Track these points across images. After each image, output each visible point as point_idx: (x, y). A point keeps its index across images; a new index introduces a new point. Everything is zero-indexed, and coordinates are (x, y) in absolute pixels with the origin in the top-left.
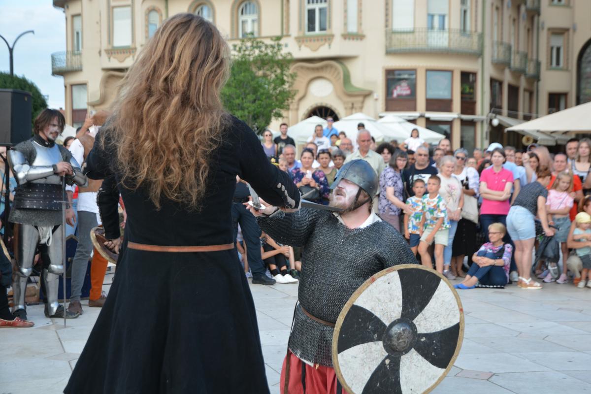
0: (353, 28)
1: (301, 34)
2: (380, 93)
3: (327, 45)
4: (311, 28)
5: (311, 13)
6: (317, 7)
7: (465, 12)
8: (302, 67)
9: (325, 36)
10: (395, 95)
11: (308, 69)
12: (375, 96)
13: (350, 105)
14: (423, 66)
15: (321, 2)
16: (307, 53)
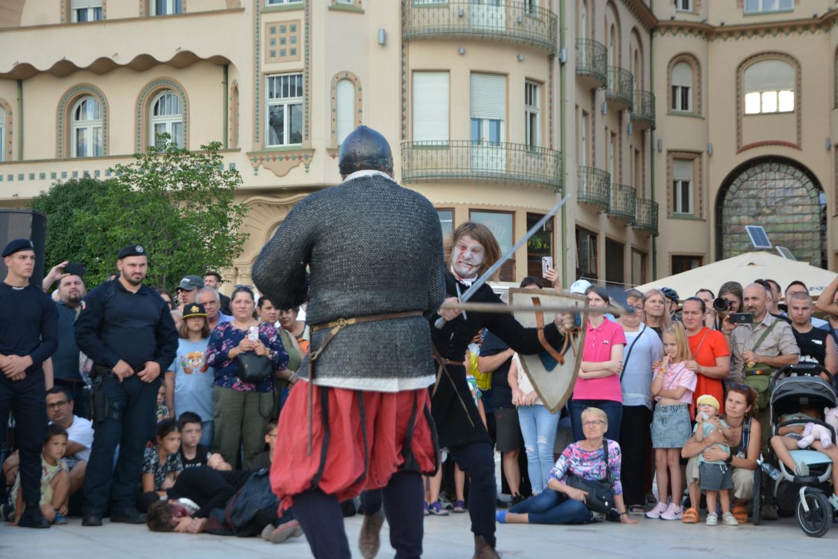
1: (259, 149)
3: (302, 165)
4: (276, 137)
5: (275, 111)
6: (285, 102)
7: (533, 115)
9: (299, 150)
11: (269, 206)
14: (464, 203)
15: (293, 95)
16: (267, 179)
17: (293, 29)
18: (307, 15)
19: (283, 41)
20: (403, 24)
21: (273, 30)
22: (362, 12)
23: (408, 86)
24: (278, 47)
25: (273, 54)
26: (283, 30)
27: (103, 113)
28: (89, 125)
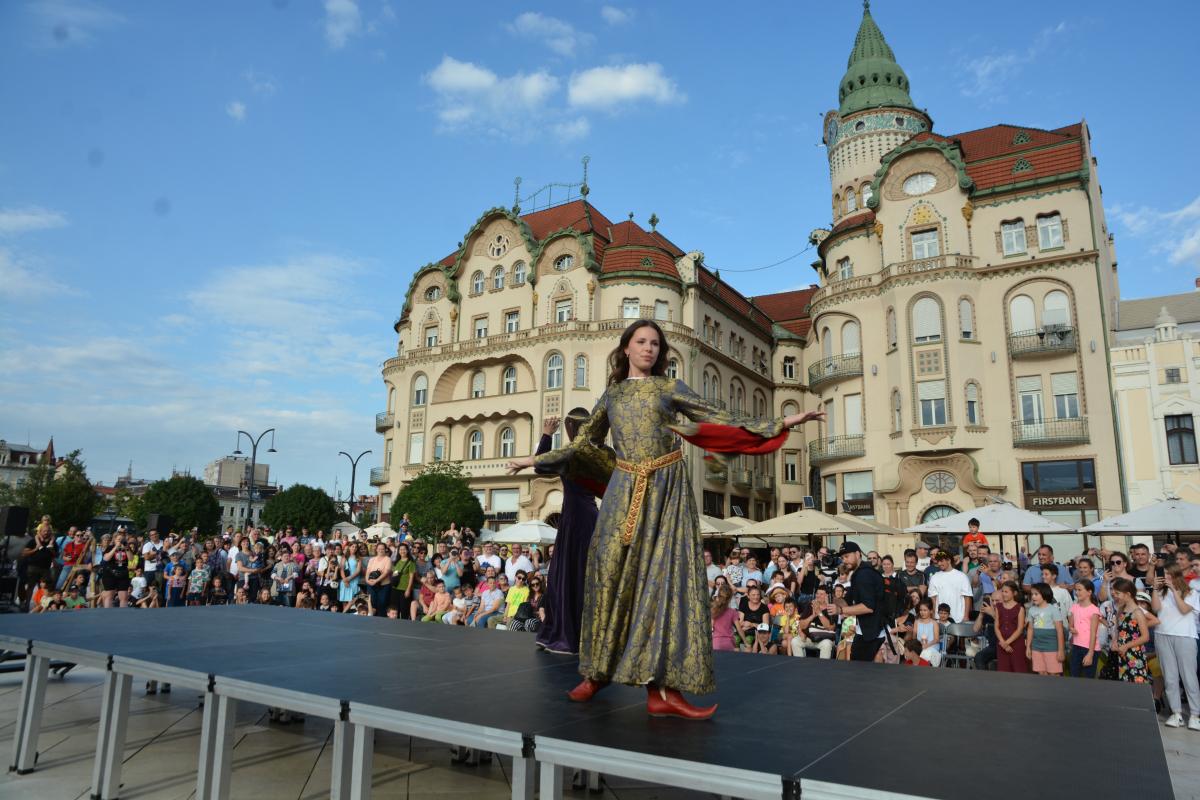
8: (542, 482)
17: (557, 399)
18: (563, 392)
19: (553, 405)
21: (548, 400)
22: (589, 390)
24: (551, 408)
25: (548, 411)
26: (553, 400)
27: (482, 439)
28: (477, 444)
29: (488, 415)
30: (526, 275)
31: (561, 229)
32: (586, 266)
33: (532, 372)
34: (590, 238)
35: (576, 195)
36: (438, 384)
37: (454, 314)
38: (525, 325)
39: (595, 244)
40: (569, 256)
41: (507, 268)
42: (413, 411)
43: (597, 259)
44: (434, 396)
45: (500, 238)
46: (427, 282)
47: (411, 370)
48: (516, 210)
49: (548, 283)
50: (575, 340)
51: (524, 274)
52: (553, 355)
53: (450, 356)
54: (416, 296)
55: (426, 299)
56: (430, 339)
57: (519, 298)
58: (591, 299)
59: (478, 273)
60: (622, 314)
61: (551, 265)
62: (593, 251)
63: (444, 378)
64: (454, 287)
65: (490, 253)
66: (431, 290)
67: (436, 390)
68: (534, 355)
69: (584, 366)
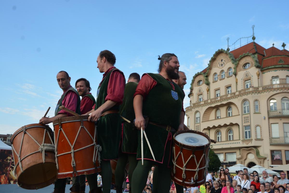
0: (259, 137)
1: (243, 140)
2: (269, 158)
3: (251, 142)
4: (246, 137)
5: (246, 132)
6: (248, 131)
8: (244, 150)
9: (250, 139)
10: (275, 159)
11: (246, 150)
12: (267, 159)
13: (260, 162)
14: (283, 149)
15: (249, 129)
16: (245, 145)
17: (248, 117)
18: (250, 115)
19: (246, 120)
20: (268, 115)
21: (245, 118)
22: (260, 113)
23: (270, 127)
24: (246, 121)
25: (245, 122)
26: (246, 118)
27: (221, 134)
28: (219, 136)
29: (222, 125)
30: (233, 72)
31: (244, 53)
32: (255, 66)
33: (237, 108)
34: (256, 55)
35: (251, 41)
36: (203, 115)
37: (208, 89)
38: (234, 90)
39: (258, 57)
40: (248, 63)
41: (226, 70)
42: (196, 125)
43: (259, 63)
44: (203, 119)
45: (222, 60)
46: (197, 79)
47: (194, 110)
48: (228, 49)
49: (241, 74)
50: (253, 94)
51: (232, 72)
52: (245, 100)
53: (207, 105)
54: (194, 84)
55: (198, 85)
56: (200, 99)
57: (231, 81)
58: (258, 78)
59: (215, 74)
60: (272, 83)
61: (242, 67)
62: (258, 60)
63: (206, 112)
64: (207, 80)
65: (219, 66)
66: (199, 81)
67: (203, 117)
68: (237, 101)
69: (258, 104)
